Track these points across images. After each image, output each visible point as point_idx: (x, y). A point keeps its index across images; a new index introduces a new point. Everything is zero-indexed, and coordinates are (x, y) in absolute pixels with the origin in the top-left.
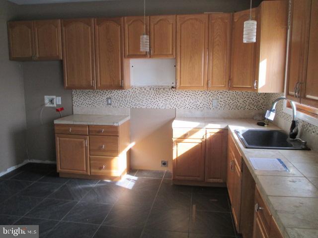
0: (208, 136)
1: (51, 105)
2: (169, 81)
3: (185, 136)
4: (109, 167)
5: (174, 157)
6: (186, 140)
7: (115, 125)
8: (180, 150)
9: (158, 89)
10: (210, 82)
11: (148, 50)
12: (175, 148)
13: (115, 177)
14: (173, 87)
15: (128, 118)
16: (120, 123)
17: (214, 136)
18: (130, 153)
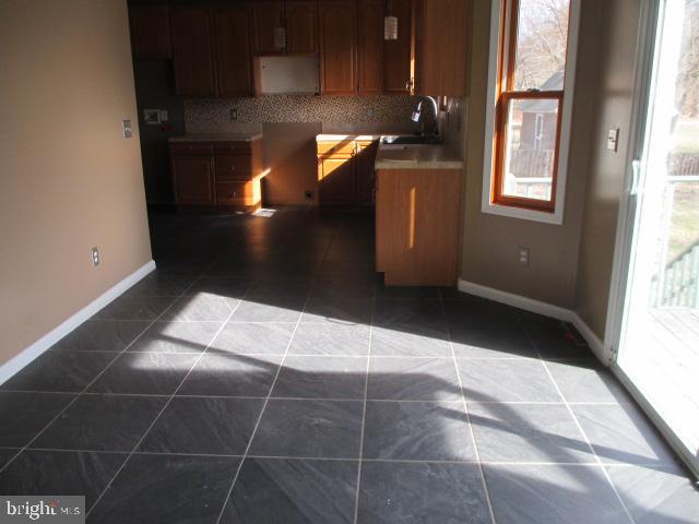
0: (359, 150)
1: (155, 123)
2: (311, 87)
3: (332, 151)
4: (242, 195)
5: (320, 178)
6: (333, 156)
7: (248, 140)
8: (326, 168)
9: (297, 98)
10: (361, 85)
11: (284, 45)
12: (320, 167)
13: (249, 207)
14: (316, 94)
15: (260, 136)
16: (254, 138)
17: (364, 150)
18: (264, 182)
